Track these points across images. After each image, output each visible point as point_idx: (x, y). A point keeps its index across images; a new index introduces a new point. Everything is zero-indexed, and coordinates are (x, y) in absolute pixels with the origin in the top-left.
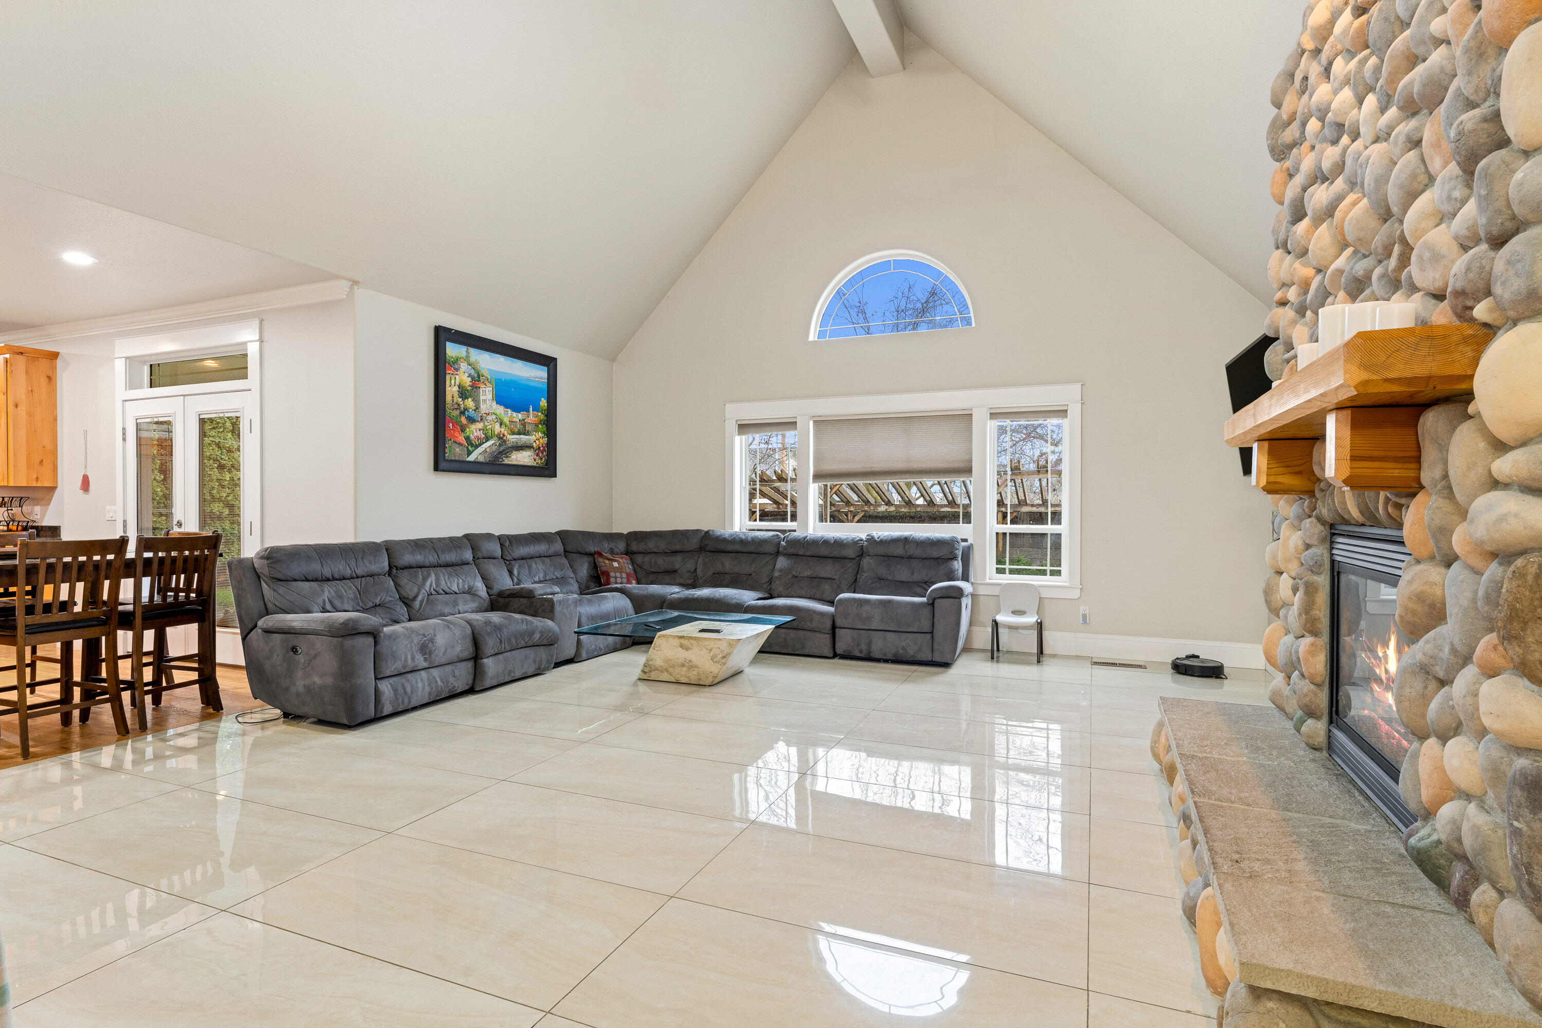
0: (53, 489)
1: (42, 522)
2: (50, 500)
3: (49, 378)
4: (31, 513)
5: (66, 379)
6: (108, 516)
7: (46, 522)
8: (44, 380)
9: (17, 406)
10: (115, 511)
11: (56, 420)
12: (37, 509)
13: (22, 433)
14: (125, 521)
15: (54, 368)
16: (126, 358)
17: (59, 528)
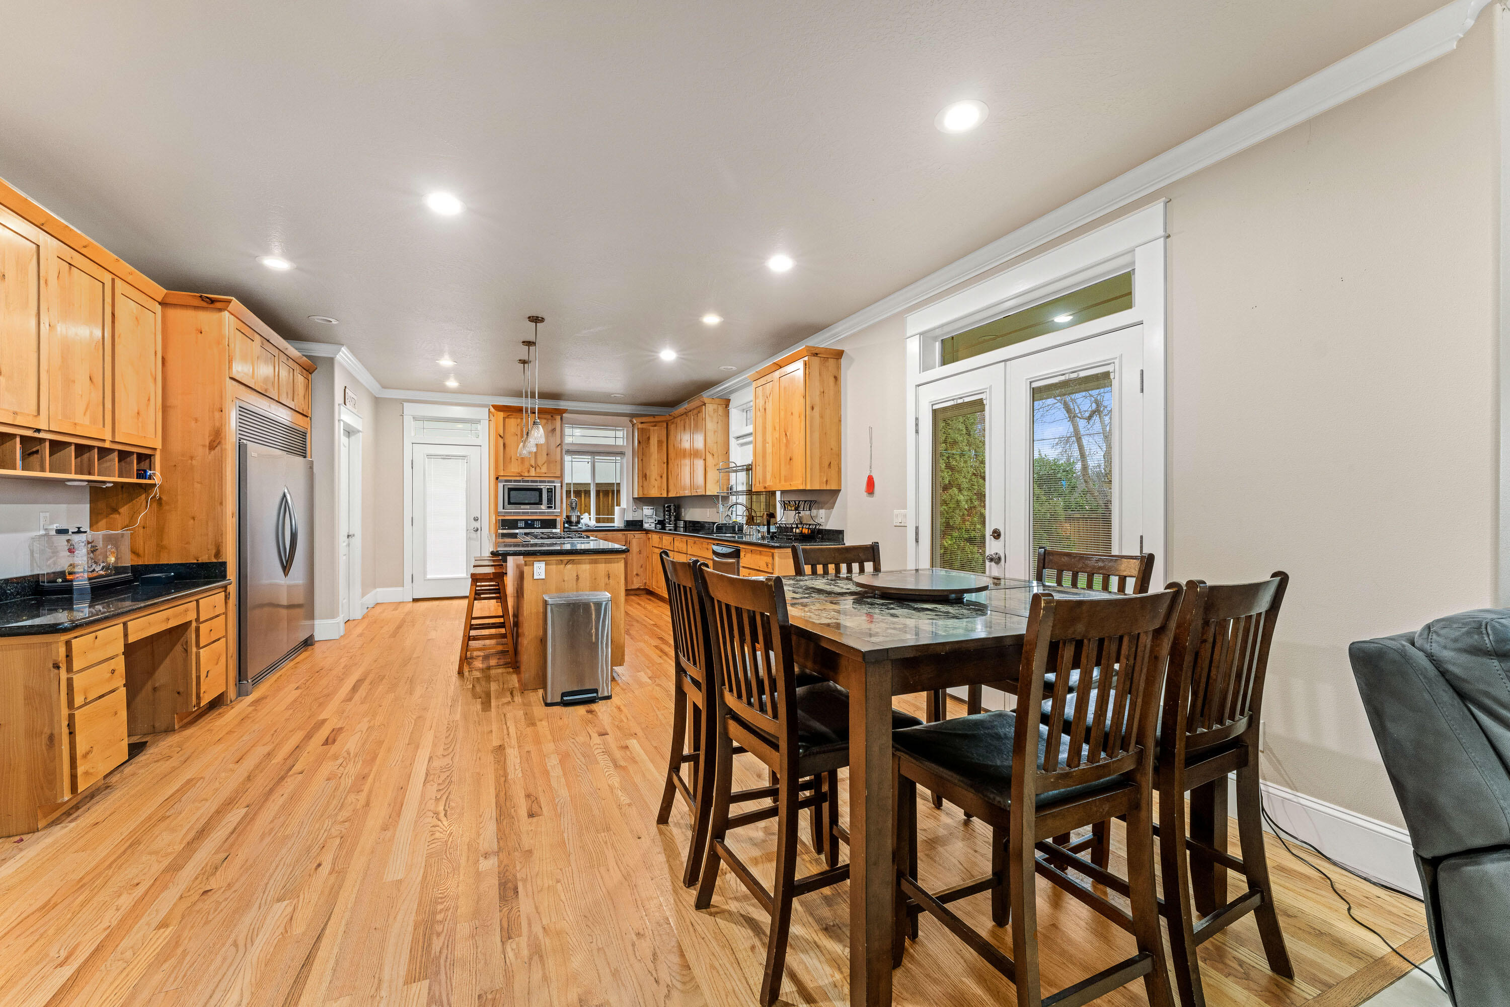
0: (836, 492)
1: (826, 525)
2: (834, 503)
3: (836, 378)
4: (816, 516)
5: (850, 374)
6: (896, 521)
7: (830, 526)
8: (832, 380)
9: (813, 408)
10: (905, 516)
11: (840, 421)
12: (822, 512)
13: (817, 435)
14: (917, 528)
15: (838, 367)
16: (920, 334)
17: (841, 532)
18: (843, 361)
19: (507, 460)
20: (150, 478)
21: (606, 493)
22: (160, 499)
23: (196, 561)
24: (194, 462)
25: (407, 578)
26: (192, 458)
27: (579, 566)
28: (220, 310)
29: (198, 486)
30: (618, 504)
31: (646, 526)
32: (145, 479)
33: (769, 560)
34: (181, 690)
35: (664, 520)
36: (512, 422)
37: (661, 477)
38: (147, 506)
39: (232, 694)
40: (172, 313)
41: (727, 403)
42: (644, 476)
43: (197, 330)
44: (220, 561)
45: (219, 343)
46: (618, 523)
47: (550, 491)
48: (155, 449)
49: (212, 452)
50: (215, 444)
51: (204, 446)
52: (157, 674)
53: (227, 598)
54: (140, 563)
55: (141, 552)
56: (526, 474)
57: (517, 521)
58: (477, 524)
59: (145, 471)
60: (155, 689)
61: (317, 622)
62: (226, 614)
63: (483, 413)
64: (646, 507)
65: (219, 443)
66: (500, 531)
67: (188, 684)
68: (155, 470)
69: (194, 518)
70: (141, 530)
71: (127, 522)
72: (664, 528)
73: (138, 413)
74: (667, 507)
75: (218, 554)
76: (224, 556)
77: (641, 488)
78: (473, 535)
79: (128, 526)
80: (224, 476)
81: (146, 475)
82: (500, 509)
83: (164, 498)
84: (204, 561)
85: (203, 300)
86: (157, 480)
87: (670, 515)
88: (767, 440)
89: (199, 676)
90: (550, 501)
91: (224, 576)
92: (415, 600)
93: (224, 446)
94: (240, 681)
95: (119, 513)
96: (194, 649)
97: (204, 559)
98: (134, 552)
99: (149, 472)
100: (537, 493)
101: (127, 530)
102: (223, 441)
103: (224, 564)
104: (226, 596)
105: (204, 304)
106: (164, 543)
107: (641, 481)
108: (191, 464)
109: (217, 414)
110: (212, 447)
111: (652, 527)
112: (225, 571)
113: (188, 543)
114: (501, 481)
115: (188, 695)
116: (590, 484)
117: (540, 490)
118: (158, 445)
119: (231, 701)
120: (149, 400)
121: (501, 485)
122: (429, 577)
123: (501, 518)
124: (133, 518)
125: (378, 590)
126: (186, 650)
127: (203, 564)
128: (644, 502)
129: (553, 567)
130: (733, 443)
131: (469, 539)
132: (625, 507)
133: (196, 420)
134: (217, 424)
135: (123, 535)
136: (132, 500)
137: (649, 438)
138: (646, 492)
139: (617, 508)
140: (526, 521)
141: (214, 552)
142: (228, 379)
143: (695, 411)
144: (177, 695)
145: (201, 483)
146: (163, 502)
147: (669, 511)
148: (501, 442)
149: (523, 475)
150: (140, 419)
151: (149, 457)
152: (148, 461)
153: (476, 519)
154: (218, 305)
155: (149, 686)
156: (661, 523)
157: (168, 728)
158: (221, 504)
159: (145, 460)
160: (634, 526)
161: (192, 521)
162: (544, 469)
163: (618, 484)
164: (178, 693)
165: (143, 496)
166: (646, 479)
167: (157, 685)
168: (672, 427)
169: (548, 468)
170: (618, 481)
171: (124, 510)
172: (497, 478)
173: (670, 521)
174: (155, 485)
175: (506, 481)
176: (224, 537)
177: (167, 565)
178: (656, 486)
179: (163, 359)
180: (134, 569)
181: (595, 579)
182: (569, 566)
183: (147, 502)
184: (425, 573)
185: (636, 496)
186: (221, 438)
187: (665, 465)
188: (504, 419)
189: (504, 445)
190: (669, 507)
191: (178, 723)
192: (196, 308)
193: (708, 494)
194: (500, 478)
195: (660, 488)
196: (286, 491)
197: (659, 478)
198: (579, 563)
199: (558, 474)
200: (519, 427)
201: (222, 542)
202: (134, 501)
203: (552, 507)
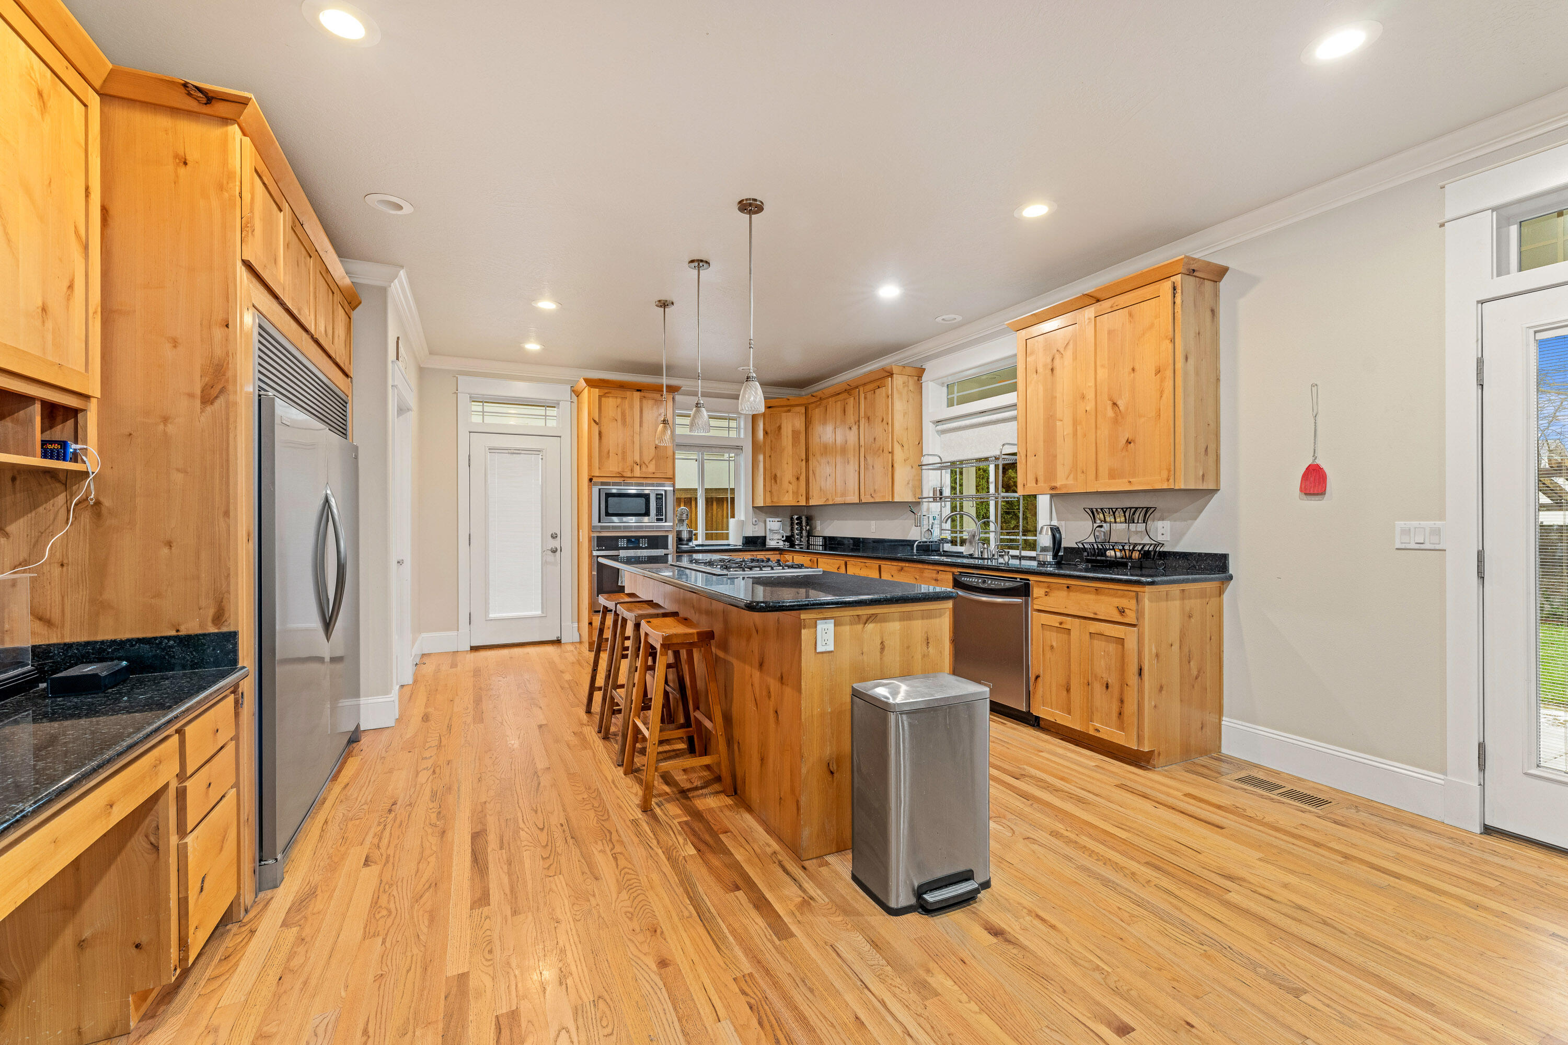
0: (1209, 493)
1: (1175, 546)
3: (1213, 311)
7: (1194, 546)
8: (1208, 313)
12: (1165, 525)
14: (1480, 553)
15: (1216, 295)
17: (1224, 557)
18: (1224, 284)
19: (604, 455)
20: (75, 458)
21: (721, 501)
22: (98, 503)
23: (173, 633)
24: (170, 429)
25: (464, 619)
26: (165, 420)
27: (883, 624)
28: (226, 121)
29: (178, 477)
30: (733, 516)
31: (771, 543)
32: (64, 459)
33: (1132, 604)
34: (144, 939)
35: (792, 536)
36: (611, 403)
37: (798, 479)
38: (68, 519)
39: (247, 897)
40: (121, 115)
41: (920, 372)
42: (773, 478)
43: (176, 156)
44: (224, 629)
45: (221, 188)
46: (734, 539)
47: (659, 497)
48: (87, 397)
49: (209, 409)
50: (214, 392)
51: (191, 396)
52: (86, 907)
53: (238, 704)
54: (54, 640)
55: (56, 616)
56: (629, 475)
57: (617, 538)
58: (555, 544)
59: (64, 444)
60: (81, 944)
61: (363, 700)
62: (236, 738)
63: (564, 393)
64: (771, 519)
65: (223, 390)
66: (595, 553)
67: (159, 925)
68: (85, 442)
69: (169, 544)
70: (57, 570)
71: (24, 555)
72: (792, 545)
73: (44, 309)
74: (797, 519)
75: (218, 618)
76: (232, 620)
77: (768, 494)
78: (550, 557)
79: (25, 563)
80: (231, 457)
81: (65, 453)
82: (595, 522)
83: (107, 502)
84: (191, 632)
85: (189, 94)
86: (92, 463)
87: (801, 530)
88: (1059, 414)
89: (186, 898)
90: (659, 511)
91: (232, 663)
92: (474, 649)
93: (231, 398)
94: (261, 860)
95: (7, 535)
96: (174, 839)
97: (191, 627)
98: (40, 617)
99: (73, 447)
100: (642, 500)
101: (24, 571)
102: (230, 387)
103: (232, 636)
104: (237, 702)
105: (192, 105)
106: (108, 595)
107: (768, 484)
108: (165, 433)
109: (218, 333)
110: (207, 399)
111: (781, 544)
112: (235, 651)
113: (158, 595)
114: (596, 484)
115: (160, 945)
116: (696, 489)
117: (647, 497)
118: (94, 389)
119: (246, 911)
120: (71, 287)
121: (595, 490)
122: (492, 616)
123: (596, 535)
124: (36, 545)
125: (424, 635)
126: (156, 848)
127: (189, 638)
128: (766, 513)
129: (846, 629)
130: (929, 429)
131: (544, 563)
132: (743, 518)
133: (175, 343)
134: (218, 352)
135: (14, 583)
136: (34, 506)
137: (780, 428)
138: (775, 500)
139: (731, 521)
140: (629, 539)
141: (211, 612)
142: (239, 264)
143: (872, 386)
144: (134, 951)
145: (185, 472)
146: (104, 511)
147: (800, 524)
148: (596, 429)
149: (625, 474)
150: (49, 324)
151: (73, 413)
152: (70, 423)
153: (554, 536)
154: (221, 109)
155: (67, 938)
156: (789, 539)
157: (114, 1029)
158: (227, 514)
159: (65, 420)
160: (754, 543)
161: (166, 550)
162: (652, 468)
163: (733, 490)
164: (138, 946)
165: (61, 499)
166: (776, 481)
167: (87, 934)
168: (817, 413)
169: (657, 466)
170: (732, 487)
171: (17, 528)
172: (591, 480)
173: (801, 537)
174: (86, 474)
175: (603, 484)
176: (232, 581)
177: (113, 642)
178: (791, 492)
179: (105, 211)
180: (39, 652)
181: (908, 647)
182: (870, 626)
183: (68, 511)
184: (487, 612)
185: (760, 503)
186: (227, 381)
187: (804, 462)
188: (600, 397)
189: (600, 433)
190: (799, 519)
191: (137, 1009)
192: (174, 111)
193: (896, 500)
194: (594, 479)
195: (796, 493)
196: (329, 492)
197: (794, 480)
198: (884, 619)
199: (669, 475)
200: (619, 409)
201: (228, 592)
202: (41, 509)
203: (662, 520)
